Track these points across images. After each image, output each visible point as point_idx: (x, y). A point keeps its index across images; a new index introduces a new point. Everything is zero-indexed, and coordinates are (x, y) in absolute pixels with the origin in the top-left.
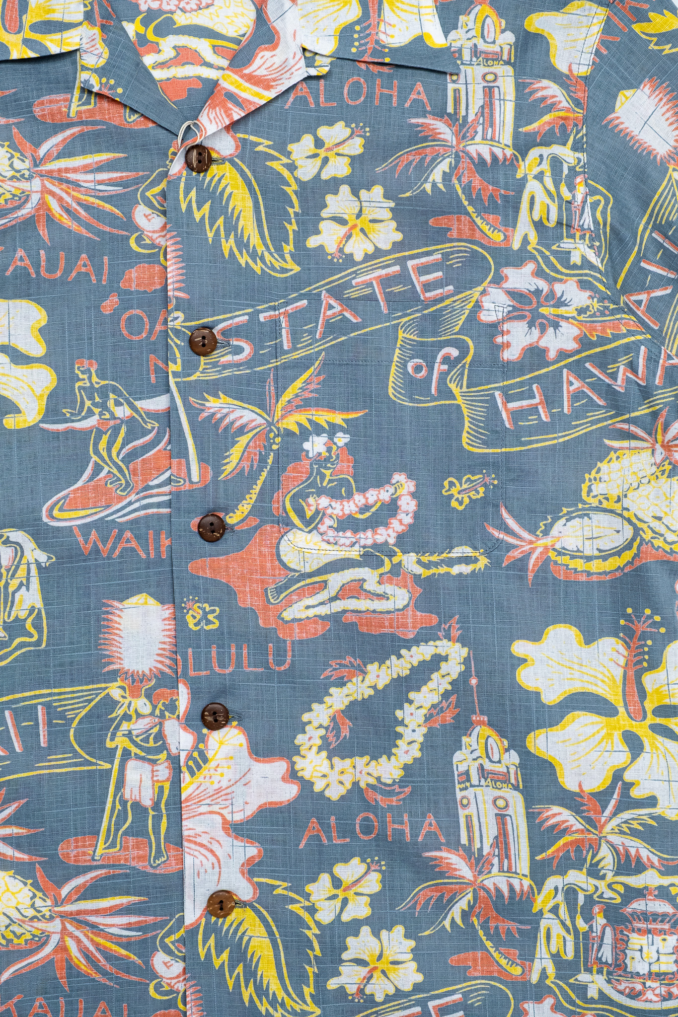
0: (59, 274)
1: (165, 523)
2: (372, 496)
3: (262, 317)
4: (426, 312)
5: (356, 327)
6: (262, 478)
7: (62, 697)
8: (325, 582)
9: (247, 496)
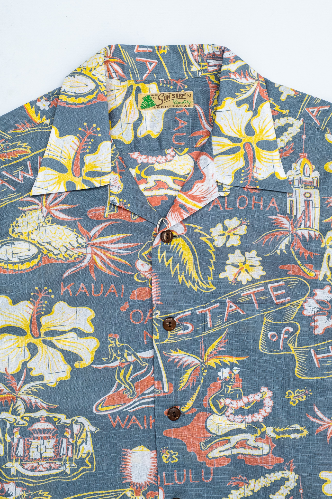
0: (100, 294)
1: (152, 412)
2: (251, 398)
3: (198, 312)
4: (277, 309)
5: (243, 317)
6: (198, 389)
7: (103, 495)
8: (229, 440)
9: (191, 398)
